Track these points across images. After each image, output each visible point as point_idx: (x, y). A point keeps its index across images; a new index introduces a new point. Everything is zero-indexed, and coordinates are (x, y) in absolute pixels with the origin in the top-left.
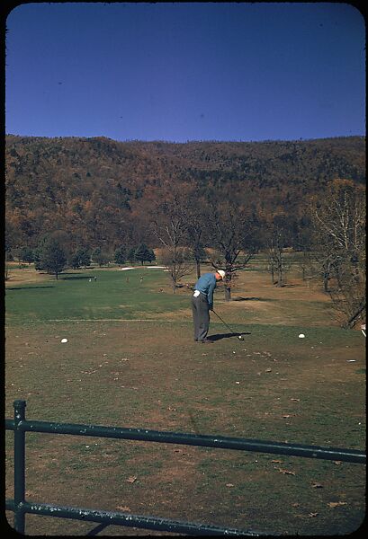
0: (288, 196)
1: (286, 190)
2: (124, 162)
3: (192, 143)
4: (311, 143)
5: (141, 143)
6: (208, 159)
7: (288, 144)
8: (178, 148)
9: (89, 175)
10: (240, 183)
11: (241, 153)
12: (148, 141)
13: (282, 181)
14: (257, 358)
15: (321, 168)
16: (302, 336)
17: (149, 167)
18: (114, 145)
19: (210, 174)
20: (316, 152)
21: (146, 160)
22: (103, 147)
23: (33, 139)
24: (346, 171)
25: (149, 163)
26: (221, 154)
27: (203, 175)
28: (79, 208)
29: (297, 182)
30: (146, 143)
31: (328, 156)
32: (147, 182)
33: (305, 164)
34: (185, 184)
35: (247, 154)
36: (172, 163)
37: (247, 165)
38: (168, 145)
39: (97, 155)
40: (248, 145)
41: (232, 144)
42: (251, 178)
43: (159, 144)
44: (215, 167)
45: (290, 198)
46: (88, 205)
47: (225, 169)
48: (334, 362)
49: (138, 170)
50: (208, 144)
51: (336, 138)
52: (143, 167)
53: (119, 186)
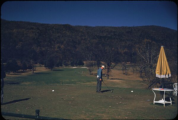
0: (129, 45)
1: (128, 43)
2: (75, 32)
4: (137, 27)
5: (80, 26)
6: (102, 32)
7: (129, 28)
8: (93, 28)
9: (63, 36)
10: (113, 40)
11: (114, 30)
12: (83, 26)
13: (127, 40)
14: (117, 98)
15: (140, 36)
16: (132, 91)
17: (83, 34)
18: (72, 27)
19: (103, 37)
20: (139, 30)
21: (82, 32)
22: (68, 27)
23: (45, 24)
24: (149, 37)
26: (107, 31)
27: (101, 37)
28: (59, 47)
29: (132, 40)
30: (82, 26)
31: (143, 32)
32: (82, 39)
33: (135, 34)
34: (95, 40)
35: (116, 31)
36: (90, 33)
37: (116, 34)
38: (89, 27)
39: (66, 30)
40: (116, 28)
41: (110, 27)
42: (117, 38)
43: (86, 27)
44: (105, 35)
45: (130, 46)
46: (62, 46)
47: (108, 35)
48: (143, 101)
49: (79, 35)
50: (103, 27)
51: (146, 26)
52: (81, 34)
53: (73, 40)
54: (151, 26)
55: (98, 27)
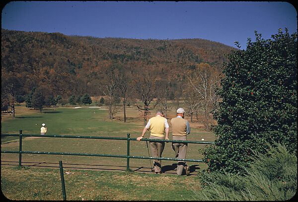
0: (163, 69)
1: (161, 66)
2: (71, 47)
3: (108, 38)
4: (173, 42)
5: (79, 37)
6: (117, 47)
7: (161, 41)
8: (100, 41)
9: (51, 54)
10: (136, 62)
11: (136, 45)
12: (83, 36)
13: (158, 62)
15: (179, 55)
17: (85, 51)
18: (65, 38)
19: (119, 56)
20: (176, 46)
21: (83, 47)
22: (58, 38)
23: (16, 32)
24: (192, 58)
25: (85, 49)
26: (124, 46)
27: (115, 57)
28: (47, 73)
29: (167, 62)
31: (183, 49)
32: (84, 59)
33: (170, 53)
34: (105, 61)
35: (139, 46)
36: (98, 49)
37: (139, 52)
38: (95, 39)
39: (55, 43)
40: (140, 41)
41: (131, 40)
42: (142, 59)
43: (90, 38)
44: (122, 52)
45: (164, 71)
46: (52, 71)
47: (127, 54)
49: (79, 52)
50: (117, 40)
51: (186, 39)
52: (82, 51)
53: (68, 61)
54: (195, 40)
55: (109, 38)
